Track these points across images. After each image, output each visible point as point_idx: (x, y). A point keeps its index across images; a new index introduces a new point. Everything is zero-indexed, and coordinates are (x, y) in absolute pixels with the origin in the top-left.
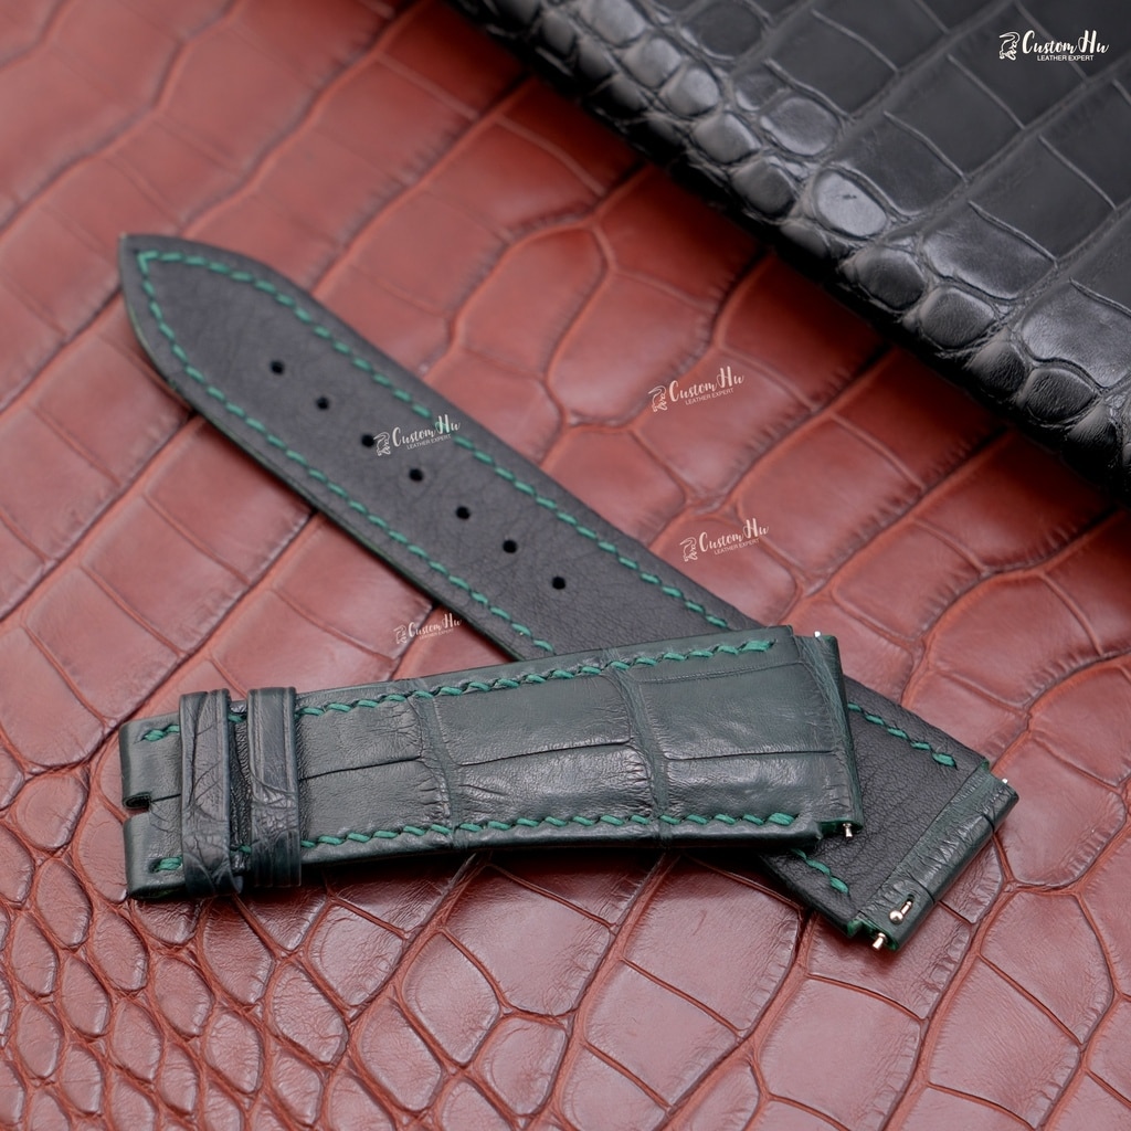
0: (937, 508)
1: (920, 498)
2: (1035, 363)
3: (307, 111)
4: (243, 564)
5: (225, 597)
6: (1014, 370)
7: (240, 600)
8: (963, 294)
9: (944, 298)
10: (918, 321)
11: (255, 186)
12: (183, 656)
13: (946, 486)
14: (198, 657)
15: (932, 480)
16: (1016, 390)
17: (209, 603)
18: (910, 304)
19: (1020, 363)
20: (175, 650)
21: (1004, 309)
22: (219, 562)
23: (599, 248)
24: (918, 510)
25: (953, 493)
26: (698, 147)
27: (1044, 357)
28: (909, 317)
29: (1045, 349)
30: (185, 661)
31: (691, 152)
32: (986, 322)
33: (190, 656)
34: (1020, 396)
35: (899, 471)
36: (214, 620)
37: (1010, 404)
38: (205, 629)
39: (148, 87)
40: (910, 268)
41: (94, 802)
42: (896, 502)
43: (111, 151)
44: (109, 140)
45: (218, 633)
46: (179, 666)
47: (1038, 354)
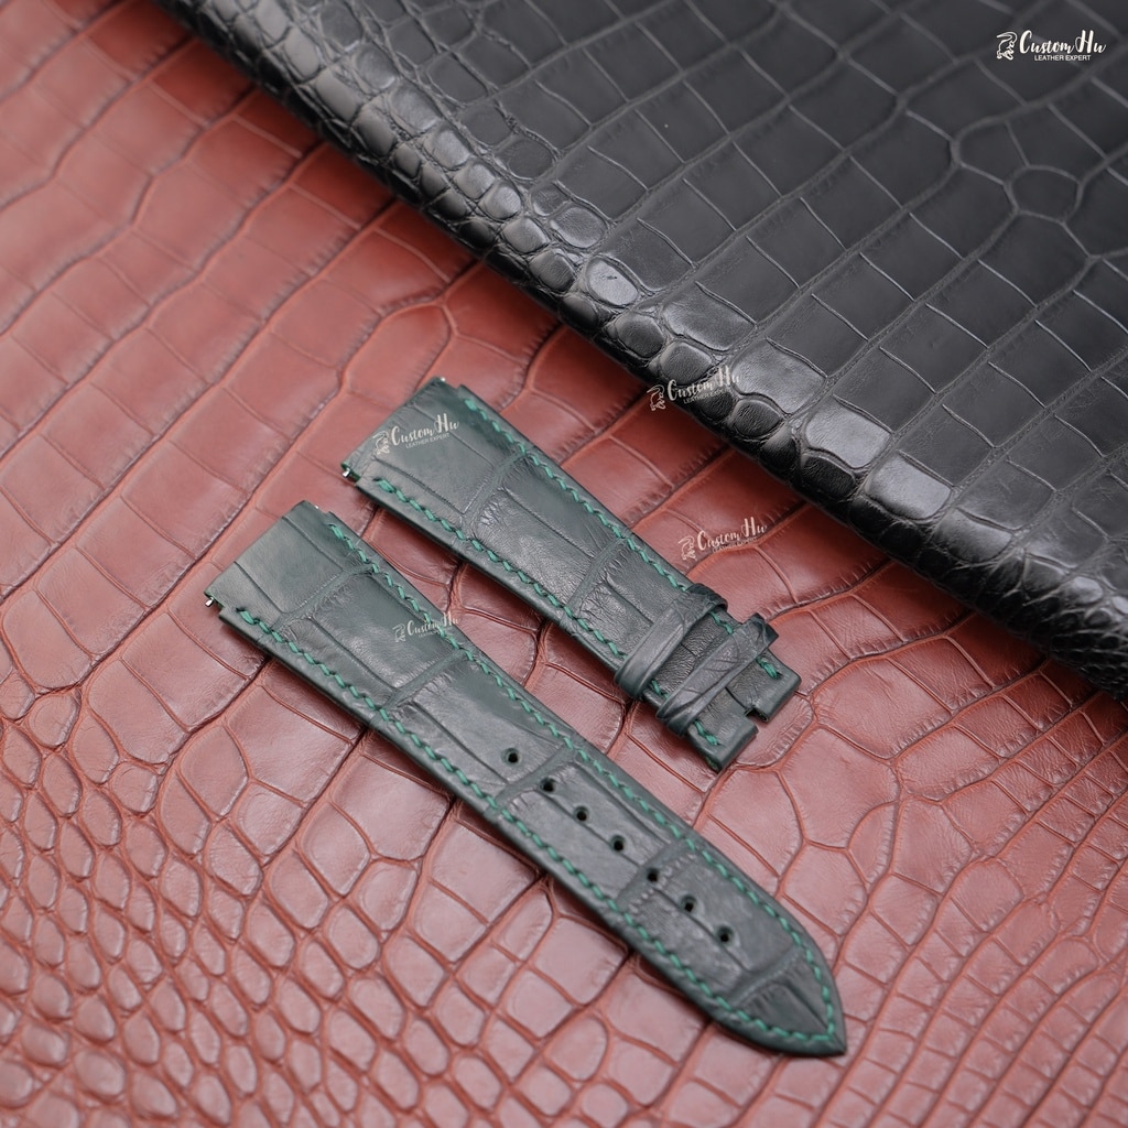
0: (682, 500)
1: (671, 494)
2: (740, 396)
3: (241, 225)
4: (192, 544)
5: (180, 568)
6: (725, 401)
7: (188, 570)
8: (690, 347)
9: (677, 349)
10: (659, 366)
11: (203, 278)
12: (148, 610)
13: (689, 485)
14: (159, 610)
15: (679, 481)
16: (727, 415)
17: (167, 572)
18: (654, 354)
19: (730, 396)
20: (142, 606)
21: (719, 358)
22: (175, 544)
23: (447, 320)
24: (670, 501)
25: (693, 491)
26: (506, 241)
27: (746, 392)
28: (653, 363)
29: (747, 388)
30: (150, 613)
31: (501, 245)
32: (706, 366)
33: (153, 610)
34: (730, 419)
35: (656, 475)
36: (171, 585)
37: (721, 425)
38: (164, 591)
39: (128, 209)
40: (654, 328)
41: (85, 713)
42: (654, 496)
43: (101, 254)
44: (100, 246)
45: (173, 593)
46: (145, 617)
47: (742, 389)
